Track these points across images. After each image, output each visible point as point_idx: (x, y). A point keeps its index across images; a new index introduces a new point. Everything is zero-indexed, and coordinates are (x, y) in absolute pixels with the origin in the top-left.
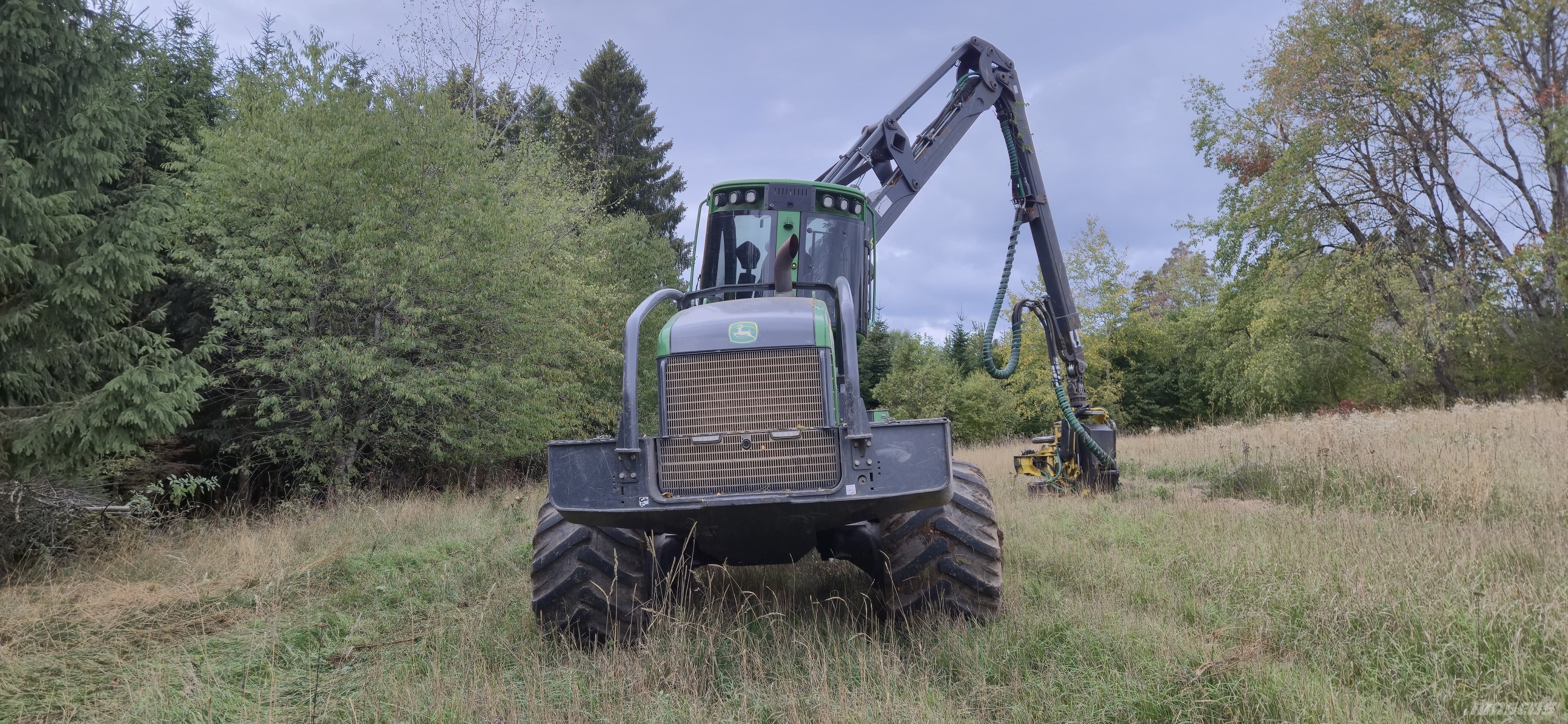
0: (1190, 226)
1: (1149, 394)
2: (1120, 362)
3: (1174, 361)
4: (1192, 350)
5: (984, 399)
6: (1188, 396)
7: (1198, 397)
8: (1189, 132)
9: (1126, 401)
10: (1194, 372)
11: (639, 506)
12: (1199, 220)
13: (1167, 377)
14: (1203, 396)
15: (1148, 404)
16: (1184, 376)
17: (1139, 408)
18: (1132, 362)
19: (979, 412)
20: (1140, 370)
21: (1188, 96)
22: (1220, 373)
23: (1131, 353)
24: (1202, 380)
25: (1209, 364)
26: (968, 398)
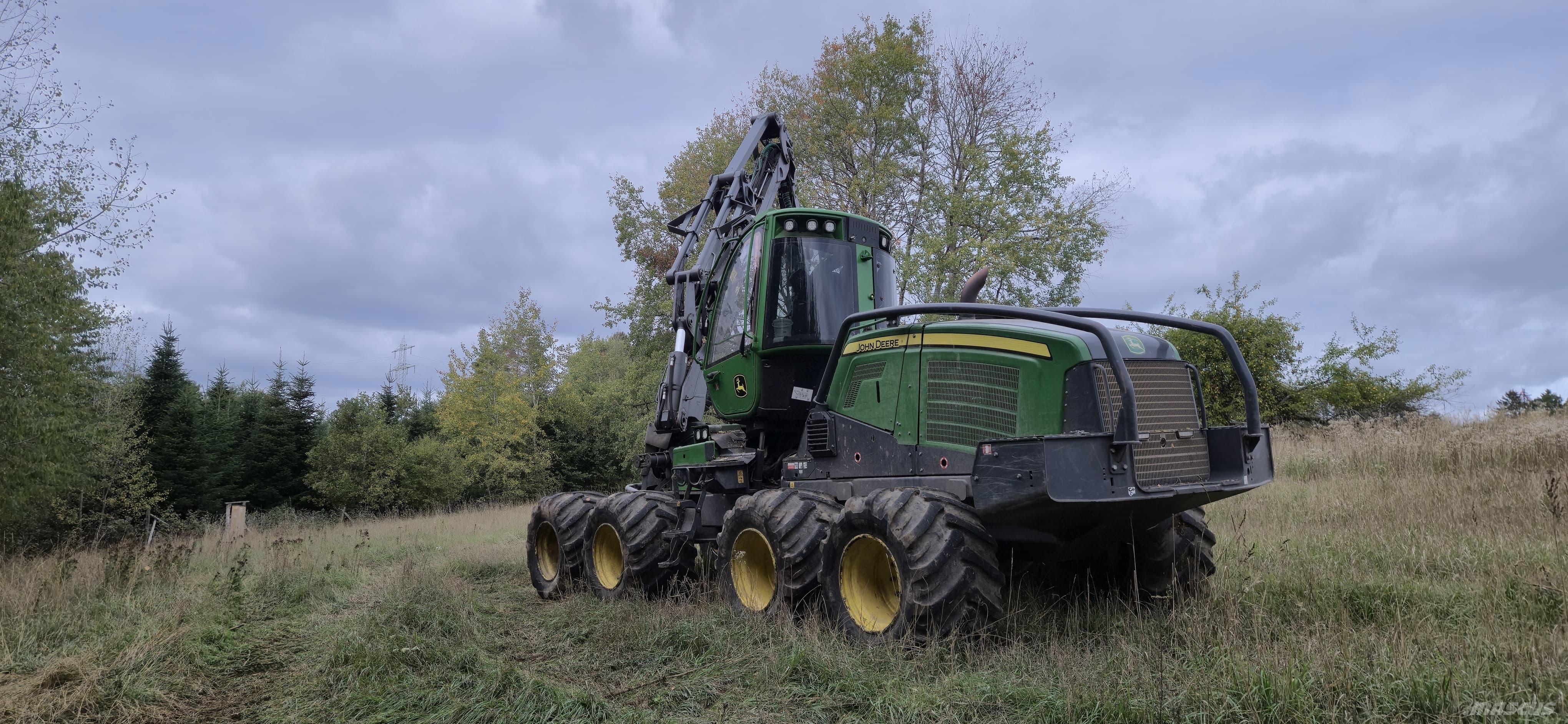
0: (606, 308)
1: (571, 461)
2: (548, 429)
3: (591, 429)
4: (607, 422)
5: (435, 464)
6: (603, 463)
7: (612, 465)
8: (612, 226)
9: (556, 468)
10: (607, 441)
11: (1128, 495)
12: (614, 305)
13: (584, 446)
14: (616, 463)
15: (572, 470)
16: (600, 445)
17: (563, 474)
18: (558, 431)
19: (431, 477)
20: (563, 438)
21: (613, 192)
22: (632, 443)
23: (558, 423)
24: (615, 449)
25: (621, 434)
26: (419, 463)
